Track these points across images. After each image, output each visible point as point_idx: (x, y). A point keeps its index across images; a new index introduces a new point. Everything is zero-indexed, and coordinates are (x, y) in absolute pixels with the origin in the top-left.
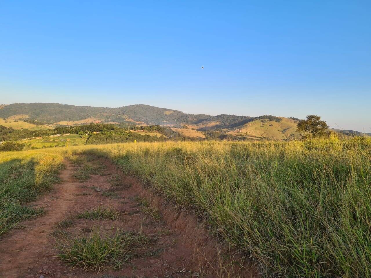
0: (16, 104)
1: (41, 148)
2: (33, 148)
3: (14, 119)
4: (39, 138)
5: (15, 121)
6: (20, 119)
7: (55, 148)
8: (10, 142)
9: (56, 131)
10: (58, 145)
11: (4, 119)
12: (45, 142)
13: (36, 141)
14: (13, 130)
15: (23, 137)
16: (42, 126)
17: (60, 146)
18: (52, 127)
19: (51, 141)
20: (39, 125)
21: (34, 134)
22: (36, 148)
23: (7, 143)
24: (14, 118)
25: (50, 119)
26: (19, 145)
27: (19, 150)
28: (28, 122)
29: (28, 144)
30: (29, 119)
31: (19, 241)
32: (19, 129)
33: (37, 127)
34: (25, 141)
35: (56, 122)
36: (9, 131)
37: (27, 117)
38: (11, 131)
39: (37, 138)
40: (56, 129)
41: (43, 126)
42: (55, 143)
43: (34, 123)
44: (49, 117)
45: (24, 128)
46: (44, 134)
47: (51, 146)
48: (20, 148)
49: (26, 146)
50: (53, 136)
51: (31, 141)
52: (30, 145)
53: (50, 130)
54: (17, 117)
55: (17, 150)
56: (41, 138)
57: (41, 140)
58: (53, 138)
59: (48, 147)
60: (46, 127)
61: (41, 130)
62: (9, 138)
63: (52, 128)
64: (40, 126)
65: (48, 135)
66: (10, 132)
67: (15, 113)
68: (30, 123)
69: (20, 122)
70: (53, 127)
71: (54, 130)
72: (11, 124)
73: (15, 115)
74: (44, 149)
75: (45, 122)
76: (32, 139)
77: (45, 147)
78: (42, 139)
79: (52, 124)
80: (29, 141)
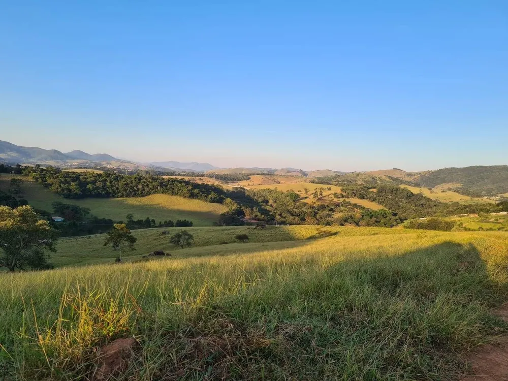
0: (446, 169)
1: (475, 230)
2: (466, 229)
3: (442, 189)
4: (473, 216)
5: (444, 192)
6: (450, 189)
7: (501, 233)
8: (435, 218)
9: (501, 207)
10: (502, 228)
11: (430, 189)
12: (482, 222)
13: (470, 220)
14: (440, 203)
15: (452, 213)
17: (505, 229)
18: (494, 200)
19: (492, 220)
20: (475, 197)
21: (468, 209)
22: (470, 230)
23: (432, 219)
24: (442, 187)
25: (493, 189)
26: (446, 223)
27: (446, 230)
28: (459, 193)
29: (459, 223)
30: (461, 188)
32: (448, 202)
33: (472, 200)
34: (455, 218)
35: (501, 193)
36: (435, 204)
37: (459, 185)
38: (437, 204)
39: (472, 216)
40: (501, 204)
41: (480, 199)
42: (498, 225)
43: (468, 195)
44: (490, 186)
45: (454, 201)
46: (482, 210)
47: (491, 229)
48: (448, 227)
49: (456, 226)
50: (494, 214)
51: (462, 218)
52: (461, 224)
53: (491, 204)
54: (446, 186)
55: (444, 230)
56: (477, 216)
57: (477, 219)
58: (495, 217)
59: (487, 230)
60: (485, 200)
61: (477, 205)
62: (435, 213)
63: (493, 202)
64: (476, 199)
65: (488, 212)
66: (435, 206)
67: (443, 181)
68: (463, 194)
69: (450, 193)
70: (496, 200)
71: (498, 205)
72: (438, 195)
73: (443, 184)
74: (481, 232)
75: (483, 192)
76: (464, 216)
77: (482, 229)
78: (478, 217)
79: (495, 196)
80: (460, 219)
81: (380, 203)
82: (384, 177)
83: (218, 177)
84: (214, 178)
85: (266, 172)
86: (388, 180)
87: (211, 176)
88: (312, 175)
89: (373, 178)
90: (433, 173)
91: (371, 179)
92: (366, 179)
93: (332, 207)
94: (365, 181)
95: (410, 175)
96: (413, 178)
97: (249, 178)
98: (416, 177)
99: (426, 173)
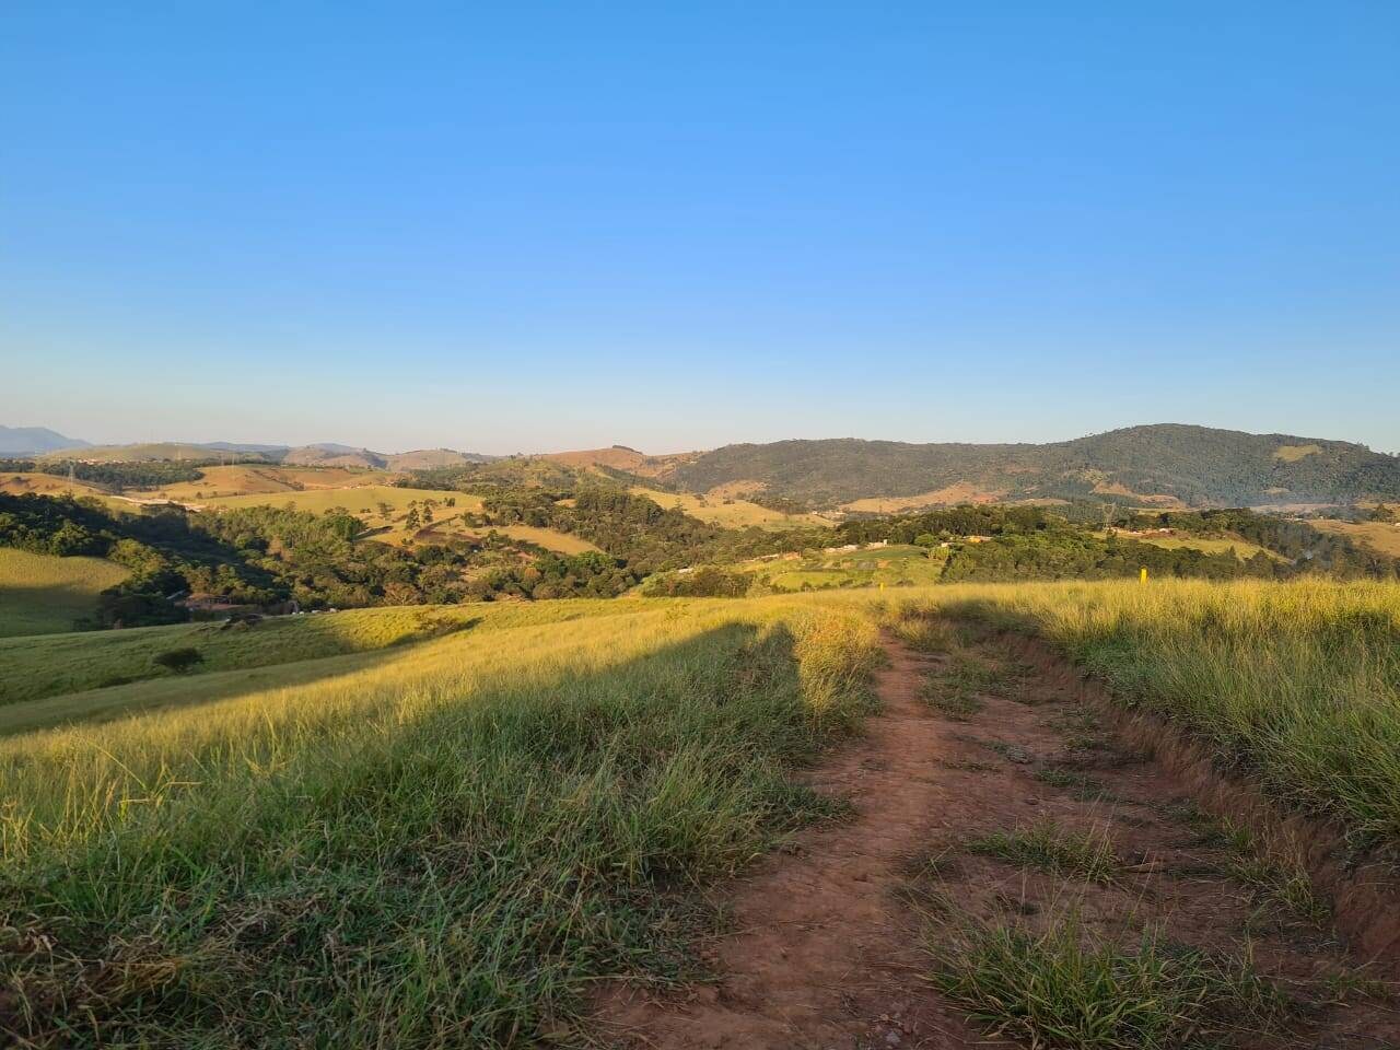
0: (732, 448)
1: (796, 591)
2: (776, 590)
3: (725, 495)
4: (791, 558)
5: (728, 503)
6: (741, 496)
7: (844, 593)
8: (712, 567)
9: (844, 534)
10: (850, 582)
11: (699, 498)
12: (808, 571)
13: (783, 567)
14: (721, 530)
15: (748, 553)
16: (801, 516)
17: (854, 584)
18: (830, 519)
19: (828, 565)
20: (793, 513)
21: (779, 542)
22: (785, 591)
23: (706, 570)
24: (725, 492)
25: (827, 493)
26: (736, 577)
27: (736, 596)
28: (761, 505)
29: (761, 576)
30: (764, 494)
31: (800, 895)
32: (737, 526)
33: (787, 519)
34: (753, 565)
35: (844, 503)
36: (711, 533)
37: (760, 487)
38: (715, 533)
39: (788, 557)
40: (845, 526)
41: (804, 517)
42: (840, 575)
43: (779, 508)
44: (824, 487)
45: (751, 524)
46: (808, 543)
47: (827, 586)
48: (740, 587)
49: (756, 584)
50: (832, 550)
51: (769, 565)
52: (767, 578)
53: (825, 529)
54: (734, 488)
55: (731, 596)
56: (796, 556)
57: (799, 563)
58: (834, 557)
59: (820, 588)
60: (813, 520)
61: (798, 531)
62: (711, 554)
63: (830, 524)
64: (796, 517)
65: (820, 546)
66: (712, 537)
67: (727, 476)
68: (769, 507)
69: (741, 505)
70: (836, 520)
71: (839, 530)
72: (715, 511)
73: (728, 484)
74: (808, 595)
75: (810, 502)
76: (771, 559)
77: (810, 586)
78: (801, 559)
79: (833, 508)
80: (763, 566)
81: (585, 536)
82: (591, 469)
83: (84, 473)
84: (71, 477)
85: (255, 457)
86: (602, 475)
87: (60, 471)
88: (400, 465)
89: (564, 472)
90: (703, 457)
91: (559, 475)
92: (548, 475)
93: (461, 553)
94: (545, 479)
95: (652, 462)
96: (660, 469)
97: (200, 476)
98: (666, 467)
99: (689, 460)
